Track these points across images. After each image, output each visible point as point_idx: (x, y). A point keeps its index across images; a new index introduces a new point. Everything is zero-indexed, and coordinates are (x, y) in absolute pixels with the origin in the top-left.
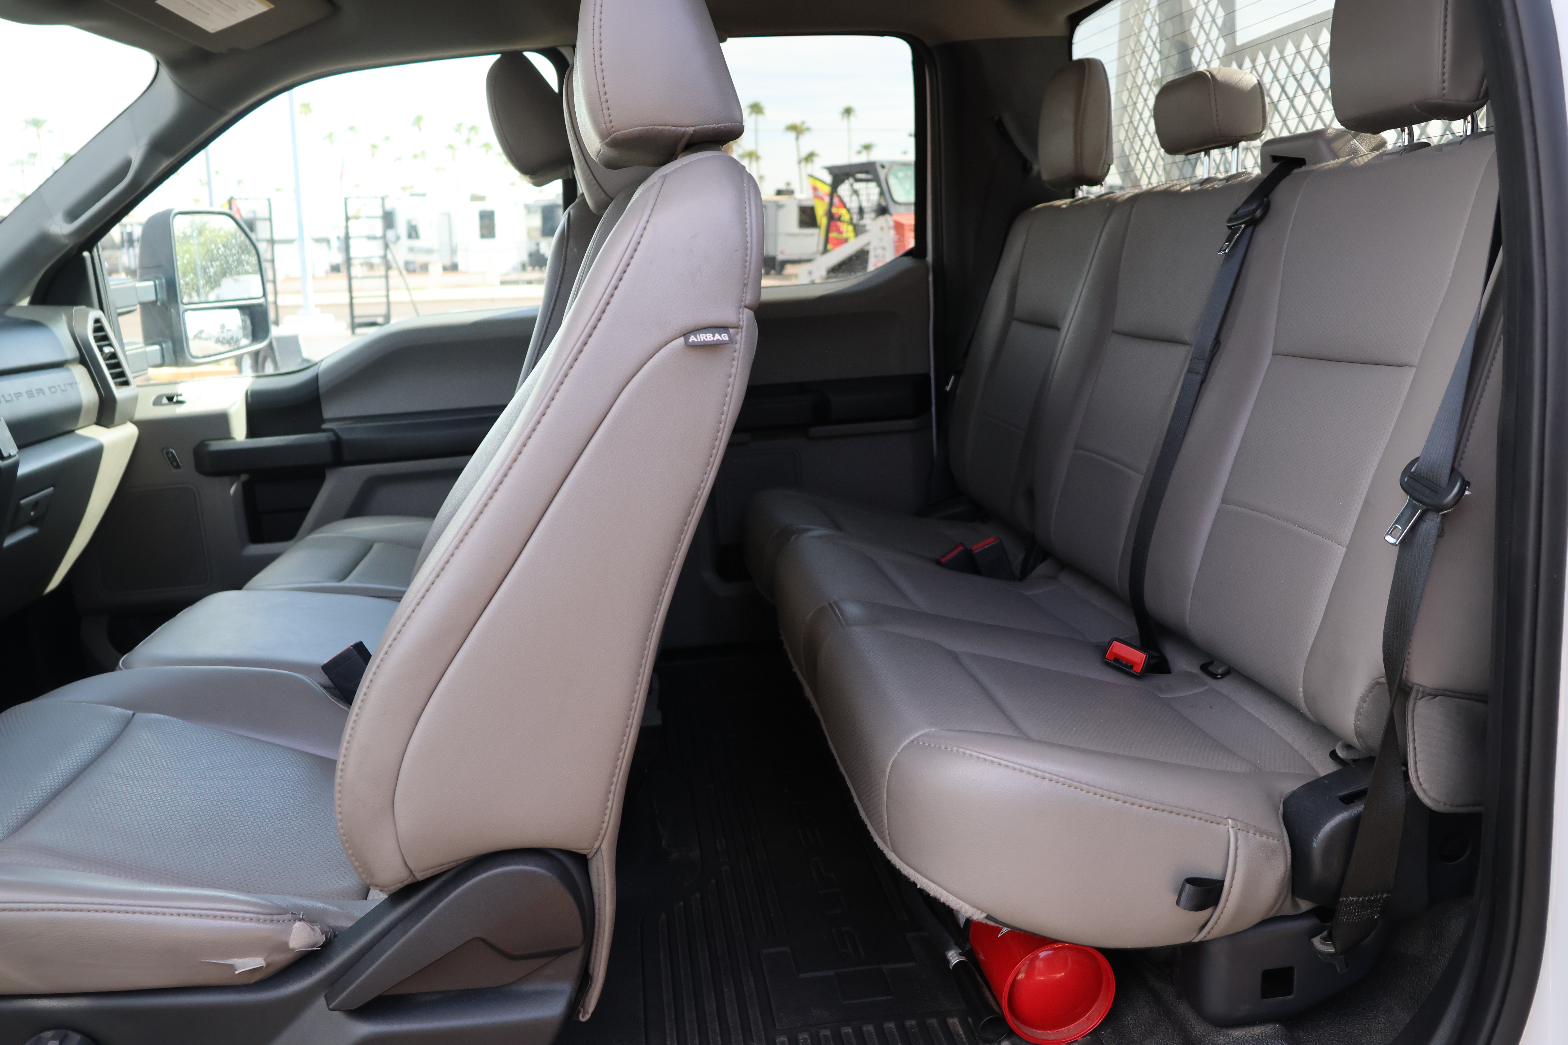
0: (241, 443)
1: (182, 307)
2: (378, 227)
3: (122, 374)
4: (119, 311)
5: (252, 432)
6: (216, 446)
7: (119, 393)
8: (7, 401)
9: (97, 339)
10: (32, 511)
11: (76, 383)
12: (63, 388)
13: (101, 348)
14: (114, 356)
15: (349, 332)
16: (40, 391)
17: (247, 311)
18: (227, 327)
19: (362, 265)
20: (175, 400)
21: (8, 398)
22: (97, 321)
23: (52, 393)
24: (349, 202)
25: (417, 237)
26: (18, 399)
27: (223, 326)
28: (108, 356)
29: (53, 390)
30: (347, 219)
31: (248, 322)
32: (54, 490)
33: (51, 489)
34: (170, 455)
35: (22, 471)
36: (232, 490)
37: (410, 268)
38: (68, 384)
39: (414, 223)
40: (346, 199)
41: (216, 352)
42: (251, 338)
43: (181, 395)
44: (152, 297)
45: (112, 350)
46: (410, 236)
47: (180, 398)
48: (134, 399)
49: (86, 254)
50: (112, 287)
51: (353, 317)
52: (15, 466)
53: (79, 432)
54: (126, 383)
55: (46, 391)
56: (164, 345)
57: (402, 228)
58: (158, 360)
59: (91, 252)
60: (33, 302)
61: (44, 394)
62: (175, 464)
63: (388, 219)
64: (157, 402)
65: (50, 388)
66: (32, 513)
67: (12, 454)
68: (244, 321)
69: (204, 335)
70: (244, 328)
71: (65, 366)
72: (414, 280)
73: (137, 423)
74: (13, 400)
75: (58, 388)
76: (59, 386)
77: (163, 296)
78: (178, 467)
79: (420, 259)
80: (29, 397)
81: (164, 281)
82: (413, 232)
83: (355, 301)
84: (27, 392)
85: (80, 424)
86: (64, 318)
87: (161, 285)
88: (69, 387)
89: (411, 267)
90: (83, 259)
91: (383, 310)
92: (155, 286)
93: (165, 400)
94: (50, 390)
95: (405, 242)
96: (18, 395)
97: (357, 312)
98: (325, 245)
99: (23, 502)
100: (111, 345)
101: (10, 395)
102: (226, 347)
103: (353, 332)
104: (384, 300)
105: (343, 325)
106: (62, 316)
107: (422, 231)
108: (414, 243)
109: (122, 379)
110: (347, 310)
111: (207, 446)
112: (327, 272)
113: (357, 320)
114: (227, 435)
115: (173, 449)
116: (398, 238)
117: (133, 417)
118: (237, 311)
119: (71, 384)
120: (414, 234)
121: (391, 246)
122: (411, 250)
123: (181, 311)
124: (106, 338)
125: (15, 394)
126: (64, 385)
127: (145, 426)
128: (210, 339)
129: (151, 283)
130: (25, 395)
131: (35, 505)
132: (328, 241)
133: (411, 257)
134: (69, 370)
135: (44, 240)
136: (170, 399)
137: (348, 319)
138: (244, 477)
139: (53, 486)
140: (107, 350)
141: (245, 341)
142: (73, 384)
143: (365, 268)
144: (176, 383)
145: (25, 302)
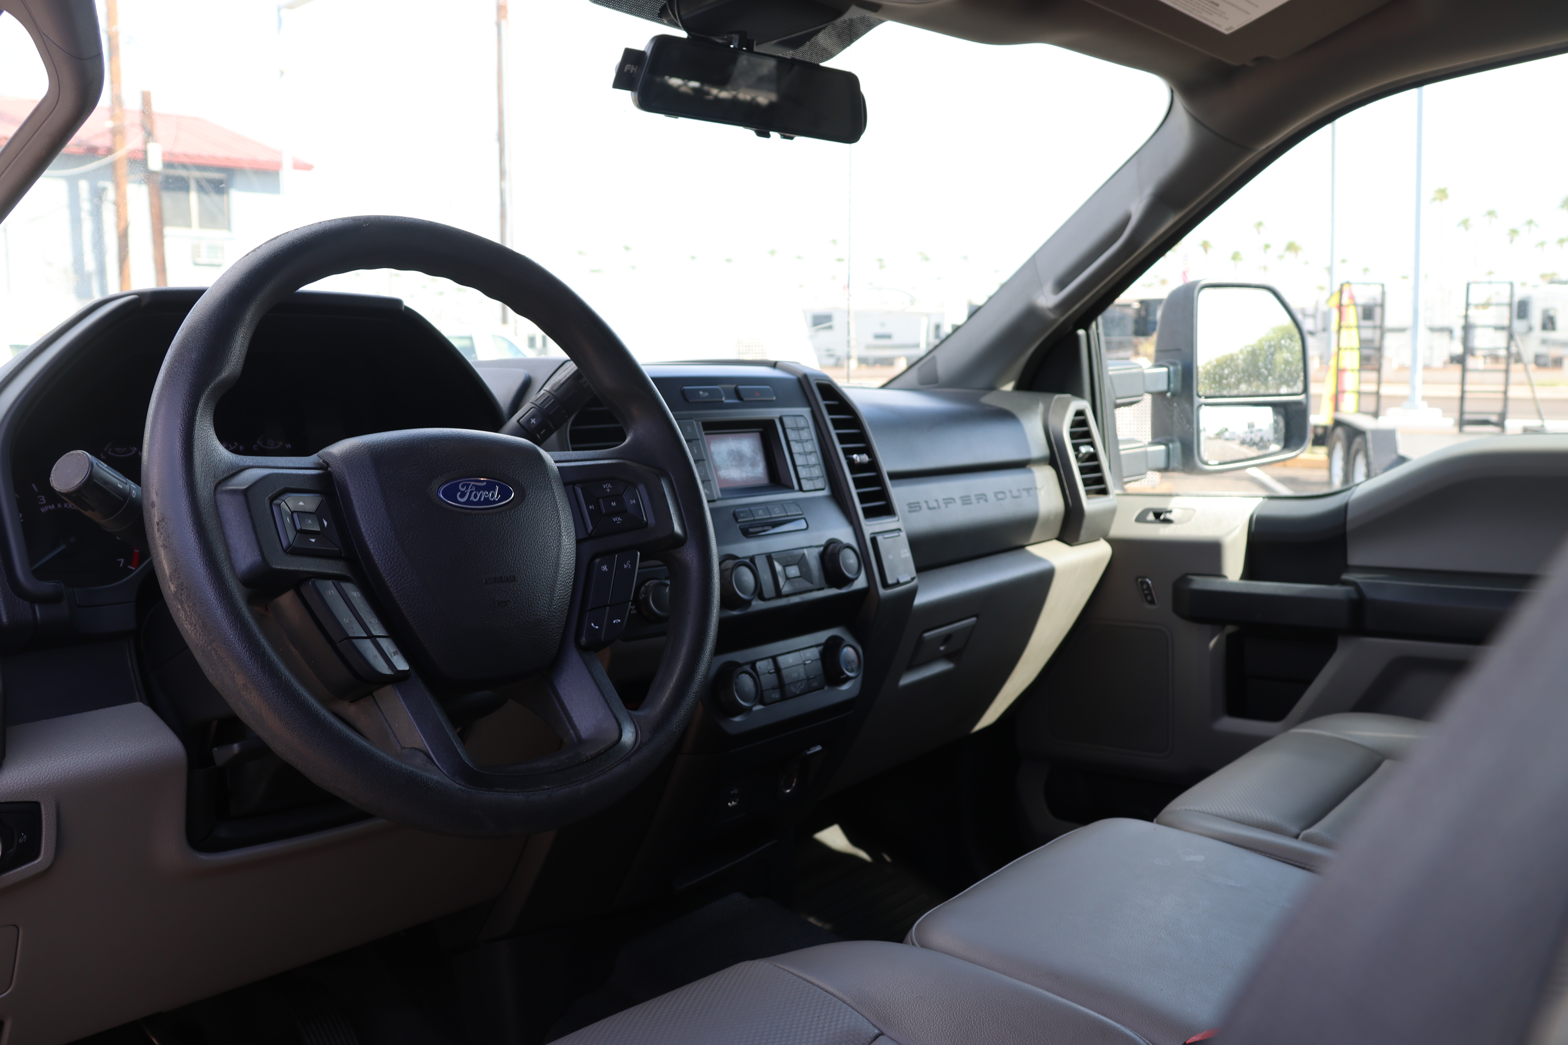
0: (1232, 584)
1: (1198, 401)
2: (1502, 316)
3: (1101, 480)
4: (1119, 401)
5: (1251, 571)
6: (1201, 583)
7: (1091, 504)
8: (930, 508)
9: (1073, 436)
10: (942, 645)
11: (1036, 488)
12: (1015, 493)
13: (1076, 447)
14: (1094, 457)
15: (1456, 430)
16: (982, 497)
17: (1282, 410)
18: (1257, 427)
19: (1485, 357)
20: (1162, 517)
21: (933, 504)
22: (1080, 413)
23: (999, 499)
24: (1472, 288)
25: (1553, 328)
26: (947, 507)
27: (1251, 426)
28: (1086, 456)
29: (1000, 496)
30: (1468, 305)
31: (1282, 424)
32: (977, 621)
33: (974, 619)
34: (1145, 586)
35: (920, 600)
36: (1212, 643)
37: (1540, 362)
38: (1024, 490)
39: (1551, 313)
40: (1468, 285)
41: (1242, 457)
42: (1282, 444)
43: (1170, 512)
44: (1162, 386)
45: (1092, 450)
46: (1544, 327)
47: (1168, 516)
48: (1111, 513)
49: (1081, 332)
50: (1111, 373)
51: (1462, 413)
52: (912, 594)
53: (1030, 549)
54: (1104, 492)
55: (991, 497)
56: (1171, 446)
57: (1536, 318)
58: (1162, 464)
59: (1087, 328)
60: (1018, 387)
61: (986, 500)
62: (1149, 598)
63: (1522, 309)
64: (1141, 518)
65: (996, 494)
66: (942, 648)
67: (901, 581)
68: (1276, 422)
69: (1227, 435)
70: (1276, 431)
71: (1028, 467)
72: (1540, 376)
73: (1112, 542)
74: (939, 507)
75: (1008, 495)
76: (1010, 491)
77: (1176, 385)
78: (1152, 602)
79: (1554, 352)
80: (964, 504)
81: (1180, 367)
82: (1549, 323)
83: (1468, 396)
84: (962, 498)
85: (1034, 537)
86: (1041, 407)
87: (1175, 372)
88: (1024, 494)
89: (1542, 361)
90: (1077, 338)
91: (1498, 407)
92: (1169, 373)
93: (1151, 517)
94: (996, 496)
95: (1538, 333)
96: (949, 501)
97: (1468, 407)
98: (1446, 336)
99: (926, 635)
100: (1092, 444)
101: (937, 501)
102: (1253, 452)
103: (1461, 430)
104: (1500, 396)
105: (1450, 422)
106: (1038, 404)
107: (1560, 322)
108: (1550, 335)
109: (1098, 486)
110: (1456, 405)
111: (1190, 581)
112: (1445, 363)
113: (1467, 417)
114: (1217, 572)
115: (1150, 580)
116: (1530, 329)
117: (1107, 535)
118: (1269, 409)
119: (1028, 490)
120: (1549, 325)
121: (1517, 337)
122: (1544, 342)
123: (1196, 405)
124: (1088, 434)
125: (944, 499)
126: (1019, 490)
127: (1120, 546)
128: (1233, 439)
129: (1165, 370)
130: (959, 502)
131: (947, 638)
132: (1450, 331)
133: (1543, 350)
134: (1031, 471)
135: (1031, 314)
136: (1157, 515)
137: (1456, 415)
138: (1230, 629)
139: (976, 616)
140: (1084, 449)
141: (1275, 447)
142: (1031, 490)
143: (1489, 360)
144: (1171, 495)
145: (1009, 387)
